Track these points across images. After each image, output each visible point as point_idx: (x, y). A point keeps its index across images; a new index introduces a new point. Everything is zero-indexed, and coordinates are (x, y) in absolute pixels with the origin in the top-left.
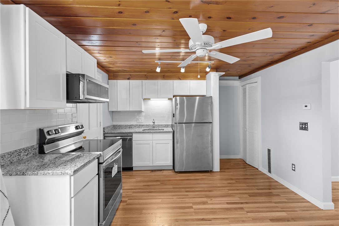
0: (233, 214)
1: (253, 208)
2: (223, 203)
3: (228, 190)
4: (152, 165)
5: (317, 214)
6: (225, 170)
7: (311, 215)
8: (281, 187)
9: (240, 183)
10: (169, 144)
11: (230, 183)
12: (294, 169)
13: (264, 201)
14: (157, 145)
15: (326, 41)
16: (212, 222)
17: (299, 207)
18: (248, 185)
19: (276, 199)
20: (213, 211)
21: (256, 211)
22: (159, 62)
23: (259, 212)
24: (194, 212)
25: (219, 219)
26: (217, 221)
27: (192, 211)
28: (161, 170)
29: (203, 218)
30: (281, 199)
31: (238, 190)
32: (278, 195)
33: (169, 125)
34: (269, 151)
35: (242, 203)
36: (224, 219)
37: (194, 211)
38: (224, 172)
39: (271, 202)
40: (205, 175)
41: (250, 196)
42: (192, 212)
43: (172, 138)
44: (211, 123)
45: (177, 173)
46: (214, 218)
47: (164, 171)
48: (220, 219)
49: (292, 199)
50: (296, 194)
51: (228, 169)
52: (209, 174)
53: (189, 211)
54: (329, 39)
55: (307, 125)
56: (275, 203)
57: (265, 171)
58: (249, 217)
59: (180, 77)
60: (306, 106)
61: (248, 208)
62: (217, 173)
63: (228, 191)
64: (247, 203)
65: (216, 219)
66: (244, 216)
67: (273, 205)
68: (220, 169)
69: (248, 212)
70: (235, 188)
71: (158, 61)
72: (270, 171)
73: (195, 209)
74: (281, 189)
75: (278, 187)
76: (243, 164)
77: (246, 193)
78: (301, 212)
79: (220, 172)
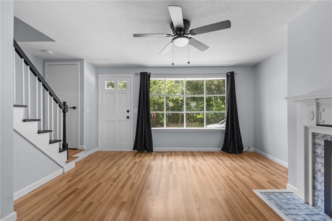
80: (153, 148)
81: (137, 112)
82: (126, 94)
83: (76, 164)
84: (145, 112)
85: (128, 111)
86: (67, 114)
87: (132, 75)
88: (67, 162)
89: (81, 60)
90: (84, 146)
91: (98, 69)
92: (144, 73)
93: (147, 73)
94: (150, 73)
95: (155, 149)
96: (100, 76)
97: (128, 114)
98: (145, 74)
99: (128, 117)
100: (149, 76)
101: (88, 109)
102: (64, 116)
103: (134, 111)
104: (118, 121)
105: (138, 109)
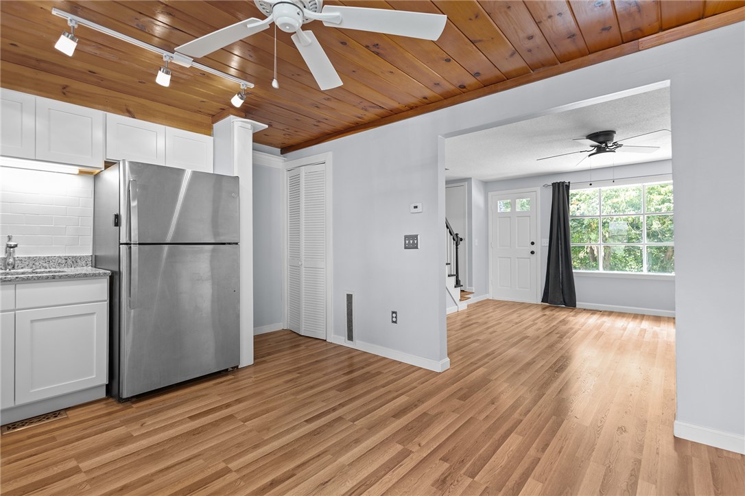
0: (331, 437)
1: (357, 409)
2: (298, 425)
3: (293, 394)
4: (12, 405)
5: (439, 381)
6: (263, 359)
7: (434, 385)
8: (375, 359)
9: (310, 374)
10: (95, 316)
11: (291, 380)
12: (394, 319)
13: (366, 390)
14: (36, 324)
15: (445, 102)
16: (298, 475)
17: (416, 380)
18: (324, 372)
19: (381, 380)
20: (288, 453)
21: (365, 412)
22: (72, 20)
23: (369, 412)
24: (242, 478)
25: (310, 460)
26: (309, 469)
27: (234, 479)
28: (55, 414)
29: (273, 480)
30: (387, 377)
31: (312, 387)
32: (379, 373)
33: (81, 258)
34: (350, 297)
35: (334, 409)
36: (319, 456)
37: (238, 477)
38: (264, 362)
39: (376, 388)
40: (221, 383)
41: (340, 390)
42: (235, 481)
43: (106, 296)
44: (237, 244)
45: (128, 404)
46: (299, 466)
47: (68, 413)
48: (311, 462)
49: (400, 372)
50: (400, 363)
51: (269, 354)
52: (230, 377)
53: (223, 484)
54: (450, 100)
55: (417, 239)
56: (383, 386)
57: (342, 340)
58: (361, 429)
59: (131, 109)
60: (416, 207)
61: (350, 412)
62: (247, 370)
63: (293, 397)
64: (342, 405)
65: (303, 464)
66: (351, 431)
67: (383, 390)
68: (255, 359)
69: (354, 420)
70: (304, 386)
71: (69, 17)
72: (350, 338)
73: (237, 471)
74: (377, 362)
75: (372, 360)
76: (294, 339)
77: (331, 389)
78: (422, 385)
79: (255, 364)
80: (577, 303)
81: (548, 245)
82: (528, 218)
83: (468, 306)
84: (561, 244)
85: (533, 243)
86: (459, 247)
87: (539, 188)
88: (460, 300)
89: (468, 180)
90: (473, 288)
91: (487, 185)
92: (559, 183)
93: (563, 183)
94: (569, 183)
95: (579, 304)
96: (490, 194)
97: (533, 248)
98: (561, 184)
99: (533, 253)
100: (568, 187)
101: (476, 240)
102: (457, 248)
103: (543, 243)
104: (518, 258)
105: (548, 240)
